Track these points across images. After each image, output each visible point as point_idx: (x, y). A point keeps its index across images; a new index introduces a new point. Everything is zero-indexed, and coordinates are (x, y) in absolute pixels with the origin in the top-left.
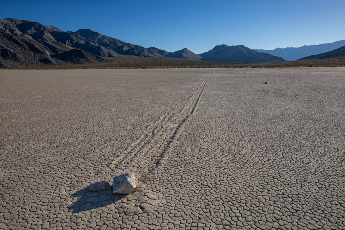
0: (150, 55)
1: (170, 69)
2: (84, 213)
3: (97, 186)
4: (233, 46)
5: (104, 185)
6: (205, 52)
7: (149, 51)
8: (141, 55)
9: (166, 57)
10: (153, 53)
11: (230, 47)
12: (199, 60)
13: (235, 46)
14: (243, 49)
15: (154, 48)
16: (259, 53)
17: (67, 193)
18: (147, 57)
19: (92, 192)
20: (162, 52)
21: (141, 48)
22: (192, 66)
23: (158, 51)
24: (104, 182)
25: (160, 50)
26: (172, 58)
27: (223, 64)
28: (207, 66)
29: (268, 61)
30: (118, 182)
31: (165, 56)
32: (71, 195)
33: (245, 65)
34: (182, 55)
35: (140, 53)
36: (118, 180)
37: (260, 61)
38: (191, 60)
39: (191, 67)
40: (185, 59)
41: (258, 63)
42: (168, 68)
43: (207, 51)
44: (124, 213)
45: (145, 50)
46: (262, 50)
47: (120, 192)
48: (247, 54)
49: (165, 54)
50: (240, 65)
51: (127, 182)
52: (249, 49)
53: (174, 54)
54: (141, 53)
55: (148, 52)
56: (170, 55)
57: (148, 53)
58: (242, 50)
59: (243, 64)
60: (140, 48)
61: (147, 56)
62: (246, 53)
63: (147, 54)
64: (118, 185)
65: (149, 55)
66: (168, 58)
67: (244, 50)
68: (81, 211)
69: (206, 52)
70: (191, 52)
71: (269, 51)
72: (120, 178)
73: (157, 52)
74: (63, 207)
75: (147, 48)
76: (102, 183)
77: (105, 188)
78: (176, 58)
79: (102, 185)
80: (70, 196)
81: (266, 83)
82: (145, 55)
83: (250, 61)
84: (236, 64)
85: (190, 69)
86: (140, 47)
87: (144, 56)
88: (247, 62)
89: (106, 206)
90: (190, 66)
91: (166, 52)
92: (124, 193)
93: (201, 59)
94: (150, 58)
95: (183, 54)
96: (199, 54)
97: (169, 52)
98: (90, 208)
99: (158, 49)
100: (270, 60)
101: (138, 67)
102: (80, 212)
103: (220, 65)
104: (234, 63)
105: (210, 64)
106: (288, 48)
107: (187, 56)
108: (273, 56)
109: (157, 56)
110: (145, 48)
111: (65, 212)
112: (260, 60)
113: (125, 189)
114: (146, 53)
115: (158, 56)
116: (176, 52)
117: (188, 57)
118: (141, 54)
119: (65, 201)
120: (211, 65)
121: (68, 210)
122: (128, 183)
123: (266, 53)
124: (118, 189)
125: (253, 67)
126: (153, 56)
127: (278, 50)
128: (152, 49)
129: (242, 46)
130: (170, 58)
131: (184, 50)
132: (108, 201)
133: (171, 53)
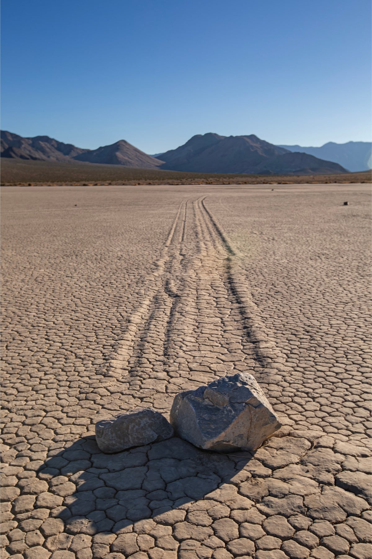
0: (38, 155)
1: (91, 187)
2: (143, 532)
3: (127, 428)
4: (231, 137)
5: (150, 425)
6: (170, 149)
7: (33, 146)
8: (13, 155)
9: (77, 161)
10: (43, 151)
11: (226, 138)
12: (157, 169)
13: (236, 137)
14: (254, 145)
15: (46, 139)
16: (290, 154)
17: (10, 465)
18: (28, 159)
19: (110, 452)
20: (68, 149)
21: (13, 138)
22: (140, 182)
23: (56, 146)
24: (148, 413)
25: (62, 143)
26: (90, 164)
27: (212, 177)
28: (175, 181)
29: (310, 171)
30: (206, 406)
31: (77, 158)
32: (37, 472)
33: (262, 179)
34: (116, 157)
35: (10, 149)
36: (207, 402)
37: (294, 172)
38: (137, 167)
39: (139, 184)
40: (123, 166)
41: (290, 176)
42: (84, 185)
43: (174, 148)
44: (302, 513)
45: (22, 144)
46: (297, 147)
47: (231, 443)
48: (264, 155)
49: (74, 154)
50: (249, 179)
51: (253, 402)
52: (268, 143)
53: (95, 154)
54: (14, 149)
55: (30, 148)
56: (87, 155)
57: (32, 151)
58: (252, 146)
59: (257, 178)
60: (10, 138)
61: (28, 157)
62: (261, 154)
63: (30, 151)
64: (214, 418)
65: (34, 156)
66: (81, 162)
67: (258, 145)
68: (123, 527)
69: (172, 151)
70: (136, 150)
71: (311, 148)
72: (218, 391)
73: (53, 149)
74: (32, 517)
75: (28, 138)
76: (141, 418)
77: (156, 436)
78: (100, 163)
79: (142, 425)
80: (34, 474)
81: (346, 204)
82: (23, 154)
83: (271, 171)
84: (242, 177)
85: (138, 187)
86: (12, 135)
87: (22, 157)
88: (266, 173)
89: (210, 495)
90: (138, 182)
91: (77, 148)
92: (240, 444)
93: (162, 167)
94: (38, 162)
95: (118, 154)
96: (156, 155)
97: (83, 150)
98: (152, 510)
99: (57, 142)
100: (314, 169)
101: (9, 184)
102: (123, 530)
103: (205, 180)
104: (237, 176)
105: (183, 178)
106: (351, 143)
107: (126, 158)
108: (320, 160)
109: (54, 157)
110: (22, 138)
111: (55, 535)
112: (294, 170)
113: (243, 431)
114: (25, 150)
115: (57, 159)
116: (101, 148)
117: (130, 160)
118: (14, 153)
119: (22, 494)
120: (184, 180)
121: (63, 528)
122: (256, 407)
123: (304, 154)
124: (224, 429)
125: (283, 182)
126: (44, 157)
127: (330, 146)
128: (42, 141)
129: (253, 137)
130: (87, 163)
131: (120, 146)
132: (196, 476)
133: (89, 152)
